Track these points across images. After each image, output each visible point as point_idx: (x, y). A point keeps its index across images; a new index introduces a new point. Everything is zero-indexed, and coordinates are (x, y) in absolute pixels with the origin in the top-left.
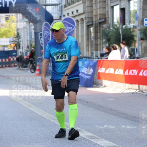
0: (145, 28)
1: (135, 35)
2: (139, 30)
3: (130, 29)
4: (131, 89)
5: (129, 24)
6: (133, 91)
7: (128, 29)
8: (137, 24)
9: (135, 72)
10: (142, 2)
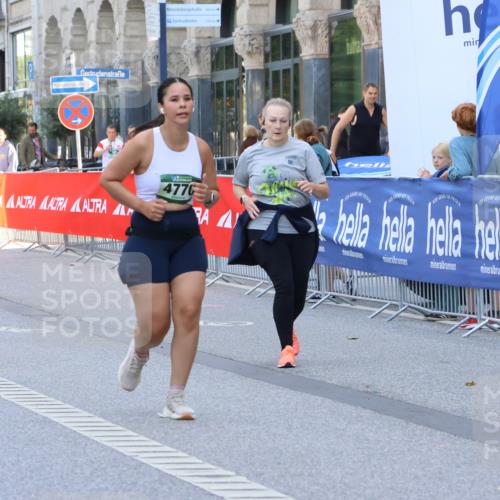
0: (51, 98)
1: (28, 114)
2: (37, 103)
3: (16, 100)
4: (21, 241)
5: (14, 89)
6: (26, 245)
7: (12, 100)
8: (34, 89)
9: (31, 201)
10: (43, 38)
